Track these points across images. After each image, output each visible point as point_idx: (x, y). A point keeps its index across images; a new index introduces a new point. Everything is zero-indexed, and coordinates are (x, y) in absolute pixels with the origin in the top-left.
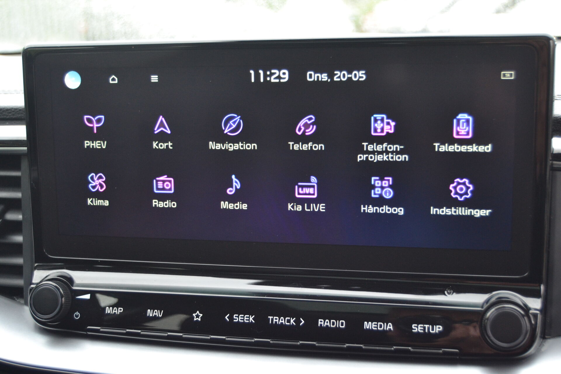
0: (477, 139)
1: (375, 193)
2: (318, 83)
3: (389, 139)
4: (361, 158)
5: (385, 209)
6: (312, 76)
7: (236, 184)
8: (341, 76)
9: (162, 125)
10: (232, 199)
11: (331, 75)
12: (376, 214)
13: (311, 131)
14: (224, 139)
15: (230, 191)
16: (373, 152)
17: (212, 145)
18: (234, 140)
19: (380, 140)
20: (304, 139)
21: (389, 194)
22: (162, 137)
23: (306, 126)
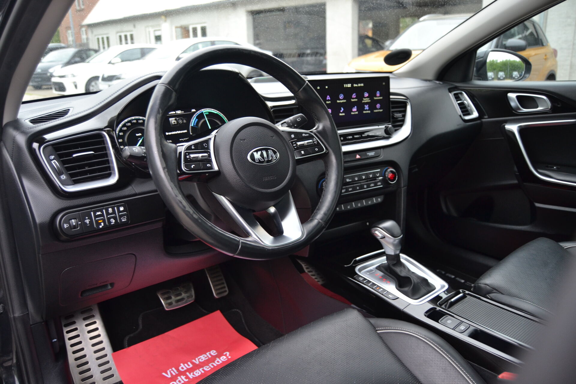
0: (380, 96)
1: (365, 109)
2: (356, 87)
3: (367, 97)
4: (363, 101)
5: (367, 112)
6: (355, 85)
7: (342, 109)
8: (359, 85)
9: (328, 98)
10: (342, 113)
11: (358, 85)
12: (366, 113)
13: (355, 97)
14: (340, 100)
15: (341, 111)
16: (365, 100)
17: (338, 101)
18: (342, 100)
19: (366, 98)
20: (354, 98)
21: (368, 108)
22: (328, 100)
23: (354, 96)
